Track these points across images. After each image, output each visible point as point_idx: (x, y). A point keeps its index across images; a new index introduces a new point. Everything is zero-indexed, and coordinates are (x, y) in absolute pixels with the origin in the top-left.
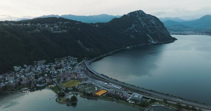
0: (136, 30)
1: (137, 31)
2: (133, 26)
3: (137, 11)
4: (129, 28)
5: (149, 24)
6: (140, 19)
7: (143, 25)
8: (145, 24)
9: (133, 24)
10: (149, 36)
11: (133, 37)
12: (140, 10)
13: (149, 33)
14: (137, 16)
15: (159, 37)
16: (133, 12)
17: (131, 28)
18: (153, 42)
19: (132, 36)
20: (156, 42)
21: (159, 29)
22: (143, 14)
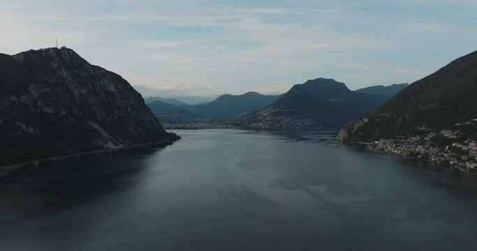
0: (47, 105)
1: (48, 110)
2: (35, 93)
3: (55, 49)
4: (14, 98)
5: (97, 90)
6: (64, 73)
7: (76, 92)
8: (84, 92)
9: (34, 85)
10: (96, 126)
11: (31, 130)
12: (64, 48)
13: (99, 119)
14: (55, 66)
15: (131, 129)
16: (40, 51)
17: (24, 97)
18: (111, 145)
19: (24, 126)
20: (121, 146)
21: (129, 109)
22: (75, 60)
